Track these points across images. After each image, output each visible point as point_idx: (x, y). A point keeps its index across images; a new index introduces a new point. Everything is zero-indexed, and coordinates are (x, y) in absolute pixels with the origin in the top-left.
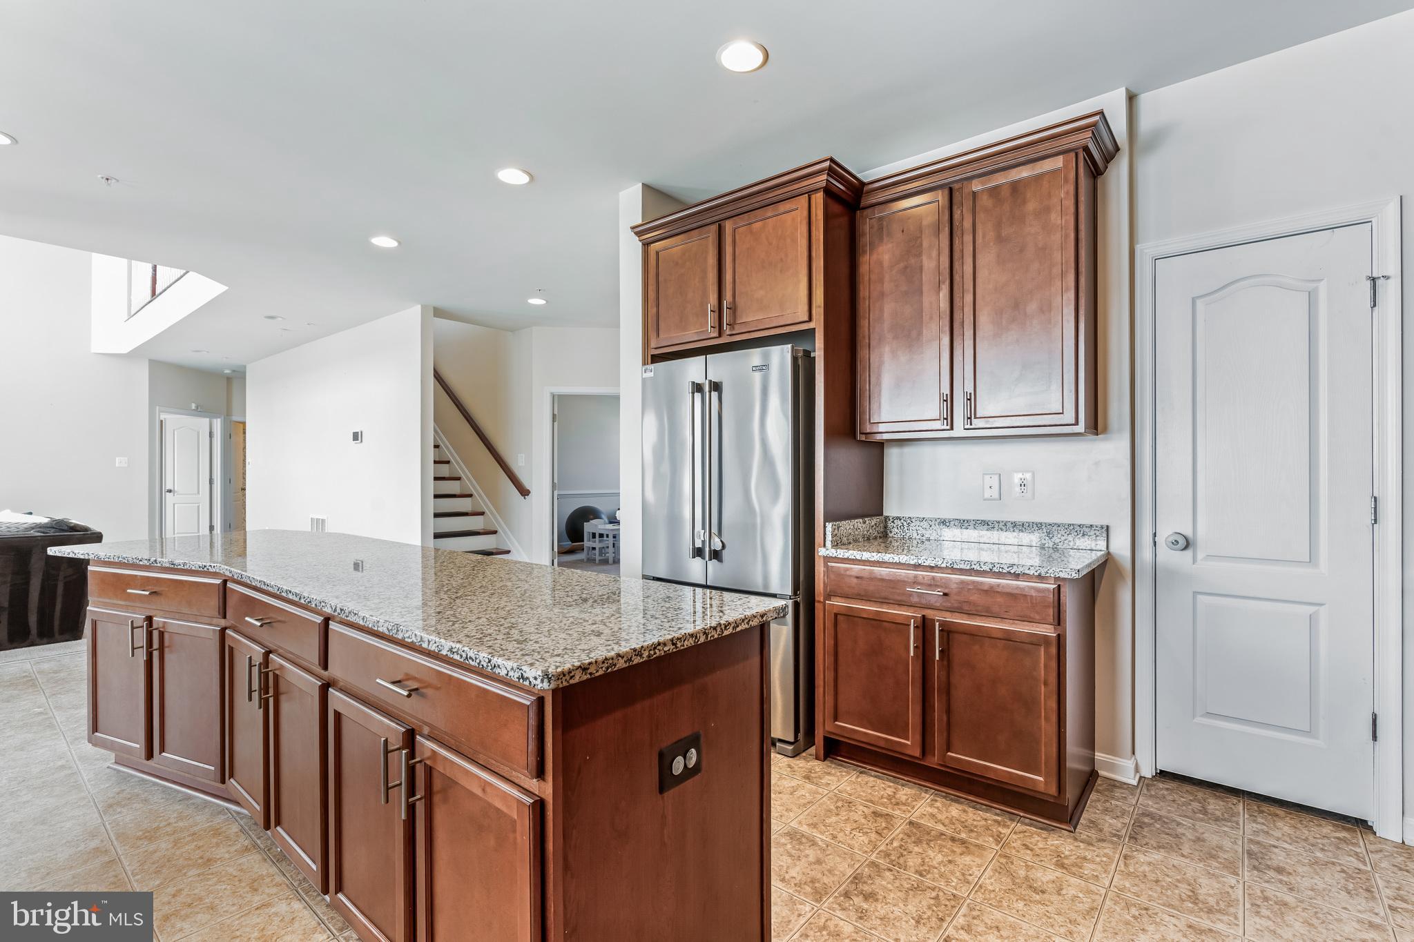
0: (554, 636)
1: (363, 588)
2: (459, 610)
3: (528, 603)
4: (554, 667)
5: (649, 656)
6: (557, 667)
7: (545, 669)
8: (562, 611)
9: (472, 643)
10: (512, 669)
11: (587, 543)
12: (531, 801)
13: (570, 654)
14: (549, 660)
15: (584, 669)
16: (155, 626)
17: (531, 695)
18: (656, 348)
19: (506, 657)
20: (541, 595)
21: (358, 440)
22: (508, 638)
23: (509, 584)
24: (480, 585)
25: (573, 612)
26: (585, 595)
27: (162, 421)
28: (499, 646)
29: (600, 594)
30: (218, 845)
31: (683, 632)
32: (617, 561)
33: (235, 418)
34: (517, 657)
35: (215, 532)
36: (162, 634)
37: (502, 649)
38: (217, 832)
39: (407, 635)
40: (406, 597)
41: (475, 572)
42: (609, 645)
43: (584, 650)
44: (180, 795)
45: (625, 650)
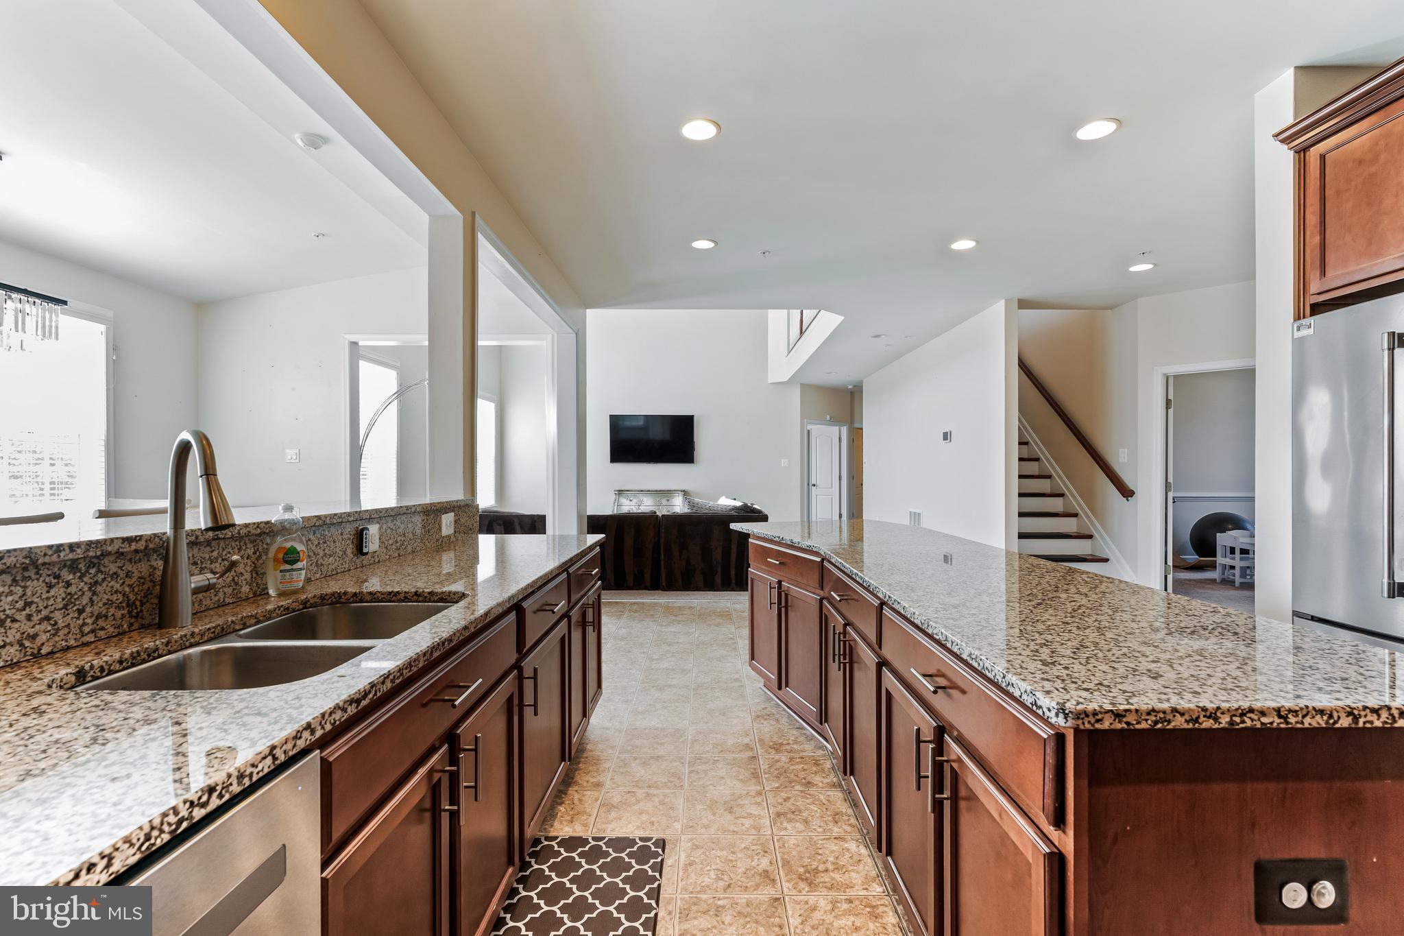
0: (1092, 665)
1: (914, 580)
2: (994, 616)
3: (1077, 620)
4: (1075, 703)
5: (1232, 723)
6: (1078, 703)
7: (1062, 701)
8: (1116, 637)
9: (991, 653)
10: (1026, 692)
11: (1220, 560)
12: (1048, 851)
13: (1104, 692)
14: (1072, 692)
15: (1118, 715)
16: (783, 589)
17: (1049, 728)
18: (1318, 294)
19: (1022, 677)
20: (1098, 614)
21: (947, 440)
22: (1034, 656)
23: (1064, 596)
24: (1029, 592)
25: (1131, 642)
26: (1158, 624)
27: (809, 431)
28: (1020, 662)
29: (1182, 625)
30: (816, 773)
31: (1302, 703)
32: (1250, 586)
33: (857, 425)
34: (1034, 680)
35: (843, 519)
36: (786, 595)
37: (1021, 667)
38: (817, 763)
39: (935, 632)
40: (949, 594)
41: (1031, 578)
42: (1165, 694)
43: (1125, 692)
44: (797, 724)
45: (1187, 706)
